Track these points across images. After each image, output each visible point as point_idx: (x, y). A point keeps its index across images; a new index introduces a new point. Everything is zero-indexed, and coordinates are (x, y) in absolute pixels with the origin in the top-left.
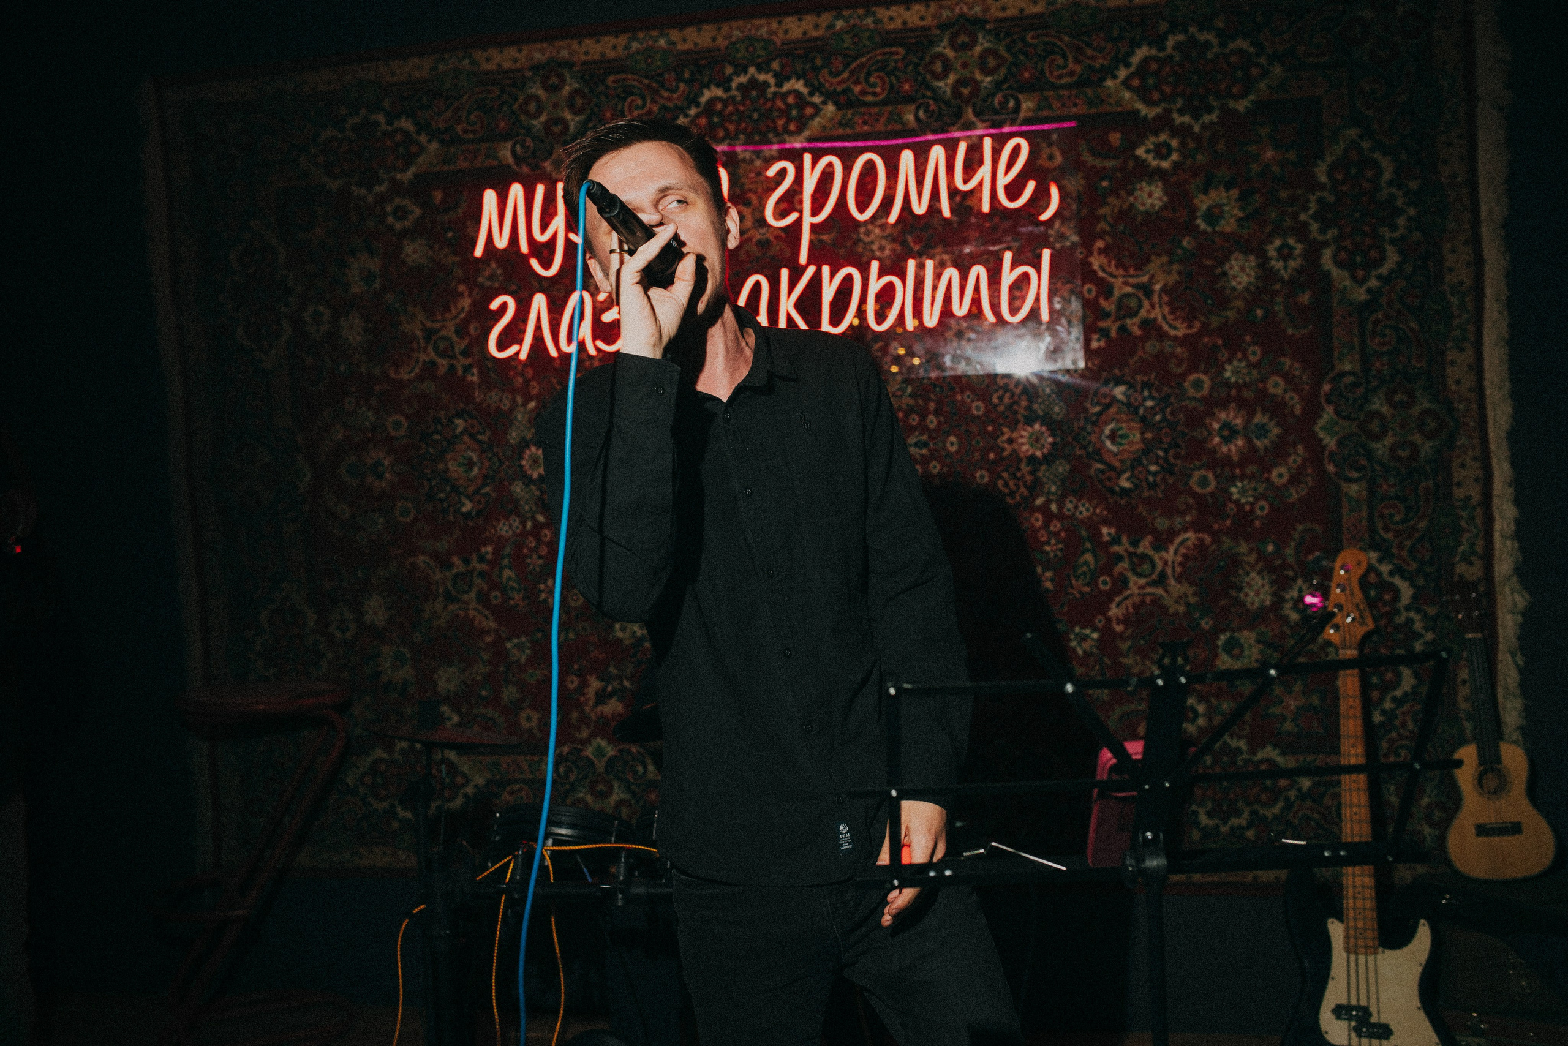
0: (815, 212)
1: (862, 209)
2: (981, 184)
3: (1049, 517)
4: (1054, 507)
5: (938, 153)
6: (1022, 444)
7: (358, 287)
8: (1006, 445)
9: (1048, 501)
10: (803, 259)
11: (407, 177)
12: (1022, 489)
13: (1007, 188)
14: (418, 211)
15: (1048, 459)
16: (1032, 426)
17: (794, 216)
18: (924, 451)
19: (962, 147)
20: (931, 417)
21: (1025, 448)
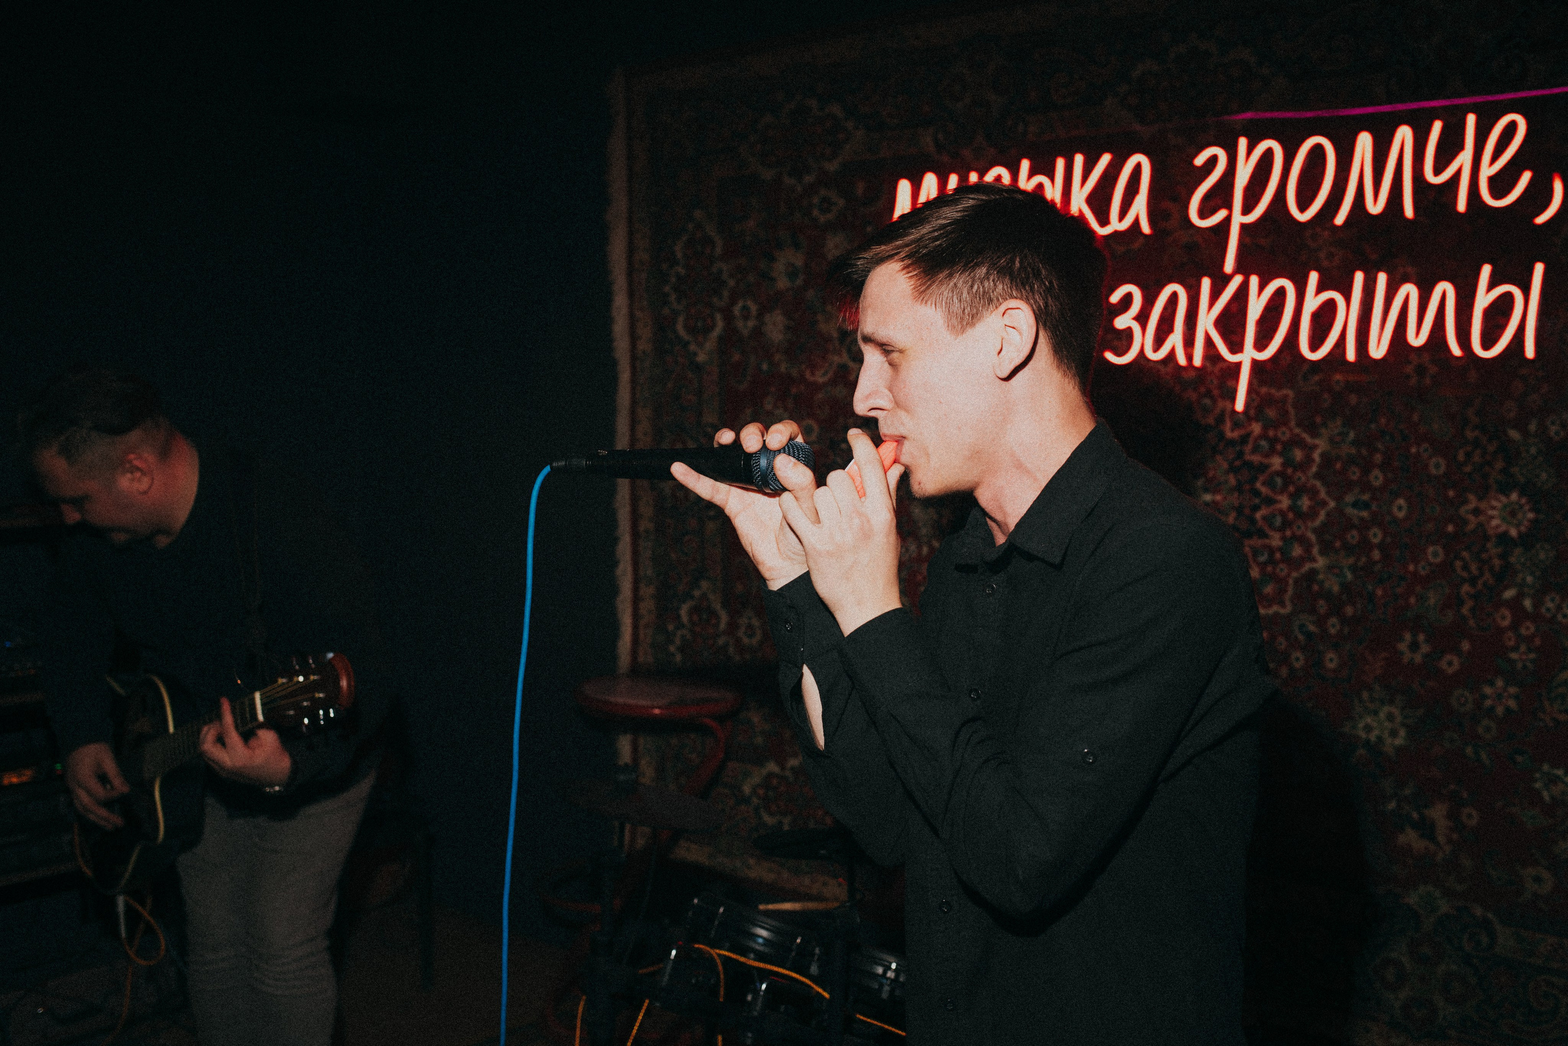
0: (1247, 210)
1: (1303, 207)
2: (1458, 173)
3: (1520, 615)
4: (1527, 603)
5: (1404, 134)
6: (1492, 517)
7: (783, 283)
8: (1471, 517)
9: (1520, 596)
10: (1229, 266)
11: (832, 167)
12: (1487, 575)
13: (1491, 180)
14: (841, 202)
15: (1527, 541)
16: (1507, 496)
17: (1222, 214)
18: (1365, 514)
19: (1437, 126)
20: (1376, 472)
21: (1495, 522)
